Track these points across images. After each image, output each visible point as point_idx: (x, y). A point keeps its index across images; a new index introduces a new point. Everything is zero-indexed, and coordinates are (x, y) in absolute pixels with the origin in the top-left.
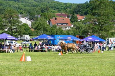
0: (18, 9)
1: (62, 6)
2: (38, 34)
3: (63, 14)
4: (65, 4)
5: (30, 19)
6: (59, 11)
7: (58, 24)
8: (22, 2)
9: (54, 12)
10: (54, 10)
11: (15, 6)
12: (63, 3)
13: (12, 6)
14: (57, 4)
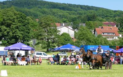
0: (63, 17)
1: (111, 14)
2: (79, 44)
3: (111, 23)
4: (115, 11)
5: (74, 28)
6: (107, 20)
7: (104, 34)
8: (68, 10)
9: (101, 21)
10: (103, 18)
11: (60, 14)
12: (112, 11)
13: (56, 14)
14: (105, 12)
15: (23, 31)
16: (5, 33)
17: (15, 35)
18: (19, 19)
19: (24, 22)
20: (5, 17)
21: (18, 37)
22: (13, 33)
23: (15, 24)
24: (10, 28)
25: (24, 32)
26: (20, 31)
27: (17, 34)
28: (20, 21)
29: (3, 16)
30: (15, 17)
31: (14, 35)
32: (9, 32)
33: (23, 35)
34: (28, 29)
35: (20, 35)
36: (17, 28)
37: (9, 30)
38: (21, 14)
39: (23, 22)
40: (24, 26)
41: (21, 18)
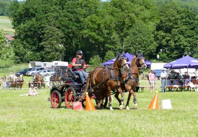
15: (191, 37)
16: (164, 42)
17: (179, 44)
18: (184, 20)
19: (192, 23)
20: (162, 17)
21: (182, 47)
22: (175, 42)
23: (179, 27)
24: (170, 33)
25: (193, 38)
26: (186, 37)
27: (182, 43)
28: (186, 22)
29: (160, 16)
30: (178, 16)
31: (177, 44)
32: (170, 40)
35: (186, 44)
36: (182, 33)
38: (188, 12)
39: (190, 24)
40: (192, 29)
41: (188, 18)
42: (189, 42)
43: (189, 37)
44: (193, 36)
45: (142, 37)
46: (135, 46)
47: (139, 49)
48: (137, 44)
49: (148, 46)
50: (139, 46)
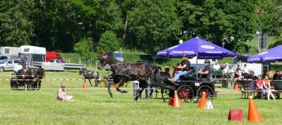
15: (235, 13)
16: (192, 18)
17: (216, 24)
21: (221, 28)
22: (211, 19)
24: (201, 6)
25: (238, 16)
26: (226, 13)
27: (221, 22)
31: (213, 23)
32: (200, 16)
33: (233, 23)
34: (247, 10)
35: (227, 23)
36: (220, 5)
37: (201, 11)
42: (232, 21)
43: (232, 13)
44: (239, 11)
45: (159, 10)
46: (148, 25)
47: (154, 29)
48: (151, 21)
49: (168, 25)
50: (154, 25)
